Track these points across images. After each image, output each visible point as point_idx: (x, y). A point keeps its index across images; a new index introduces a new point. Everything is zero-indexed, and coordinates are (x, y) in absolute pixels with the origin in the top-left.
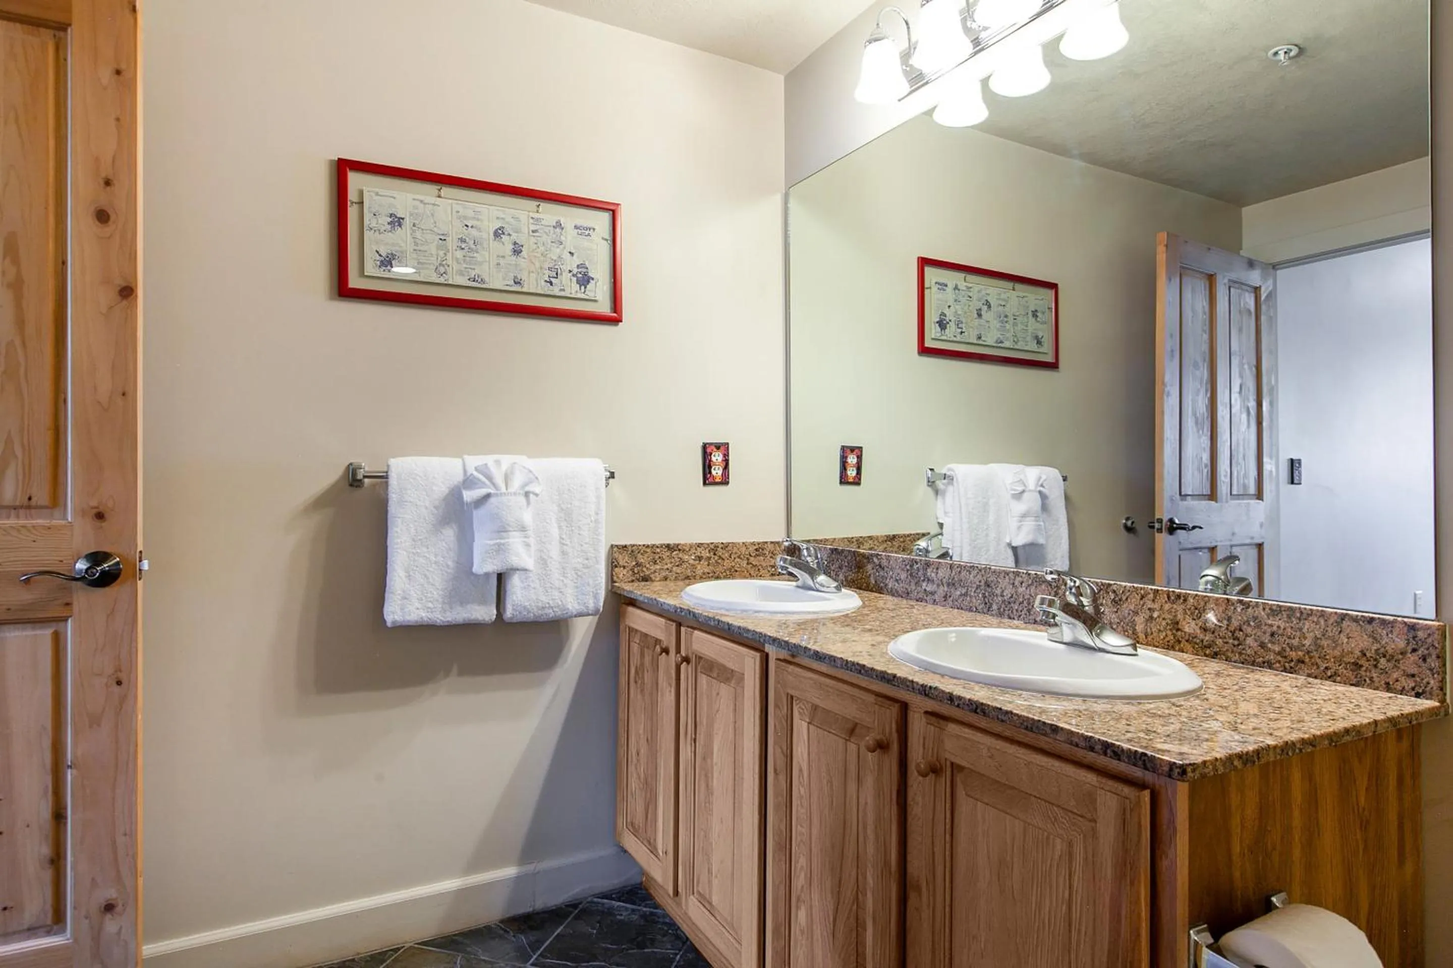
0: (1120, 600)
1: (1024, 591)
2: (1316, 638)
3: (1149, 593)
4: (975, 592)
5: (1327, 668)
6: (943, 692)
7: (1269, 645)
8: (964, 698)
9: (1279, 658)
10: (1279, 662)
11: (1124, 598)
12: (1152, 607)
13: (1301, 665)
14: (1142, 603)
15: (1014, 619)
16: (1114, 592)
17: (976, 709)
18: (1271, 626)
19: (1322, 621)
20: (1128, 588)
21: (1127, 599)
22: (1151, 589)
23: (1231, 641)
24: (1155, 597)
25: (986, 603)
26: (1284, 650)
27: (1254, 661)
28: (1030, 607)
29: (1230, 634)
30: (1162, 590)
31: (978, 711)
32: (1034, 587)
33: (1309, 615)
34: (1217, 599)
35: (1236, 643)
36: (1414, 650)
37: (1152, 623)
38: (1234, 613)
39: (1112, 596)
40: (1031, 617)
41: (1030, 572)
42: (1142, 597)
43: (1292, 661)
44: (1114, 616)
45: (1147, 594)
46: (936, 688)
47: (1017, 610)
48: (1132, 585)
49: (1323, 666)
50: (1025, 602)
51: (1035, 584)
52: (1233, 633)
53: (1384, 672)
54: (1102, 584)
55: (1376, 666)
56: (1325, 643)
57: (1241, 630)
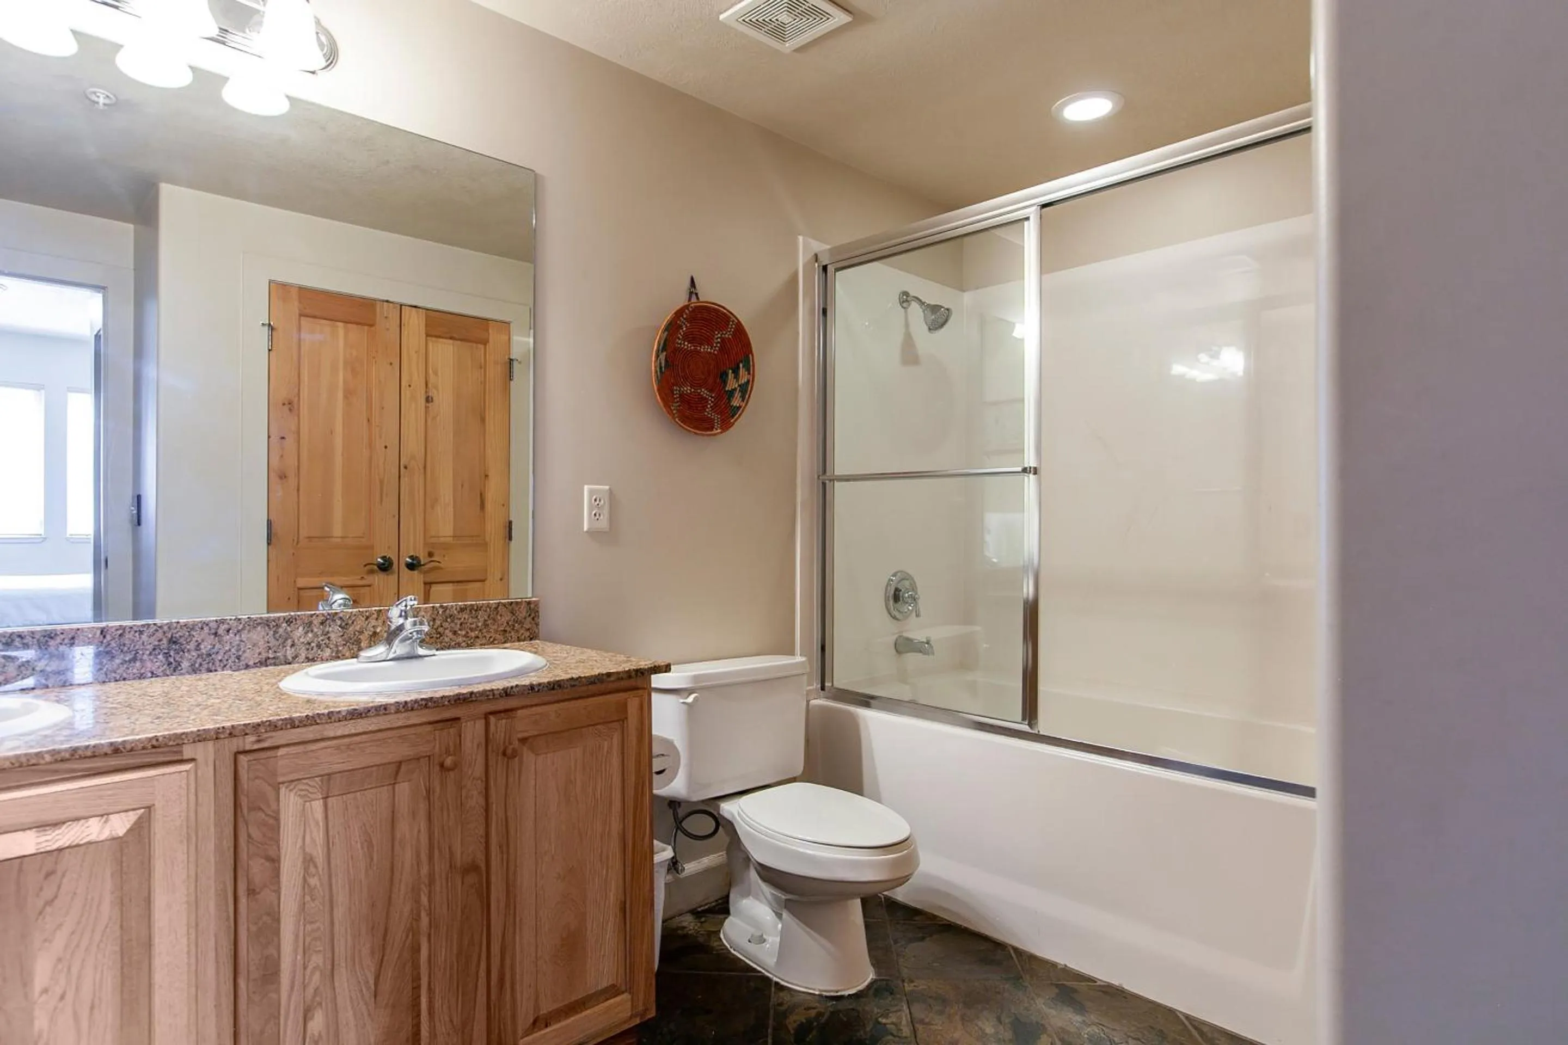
0: (346, 624)
1: (231, 638)
2: (485, 621)
3: (373, 614)
4: (150, 654)
5: (491, 637)
6: (524, 686)
7: (459, 632)
8: (544, 683)
9: (464, 639)
10: (465, 641)
11: (350, 622)
12: (376, 624)
13: (477, 640)
14: (367, 622)
15: (216, 671)
16: (341, 618)
17: (554, 686)
18: (460, 619)
19: (488, 610)
20: (353, 614)
21: (353, 623)
22: (375, 610)
23: (435, 636)
24: (378, 615)
25: (170, 664)
26: (467, 633)
27: (450, 645)
28: (240, 653)
29: (434, 631)
30: (384, 609)
31: (556, 687)
32: (246, 632)
33: (482, 607)
34: (426, 608)
35: (438, 636)
36: (530, 615)
37: (374, 637)
38: (437, 615)
39: (339, 622)
40: (241, 663)
41: (240, 617)
42: (367, 618)
43: (472, 638)
44: (340, 639)
45: (372, 614)
46: (517, 686)
47: (221, 661)
48: (357, 610)
49: (488, 636)
50: (233, 650)
51: (248, 628)
52: (436, 629)
53: (517, 631)
54: (329, 614)
55: (513, 629)
56: (489, 622)
57: (442, 626)
